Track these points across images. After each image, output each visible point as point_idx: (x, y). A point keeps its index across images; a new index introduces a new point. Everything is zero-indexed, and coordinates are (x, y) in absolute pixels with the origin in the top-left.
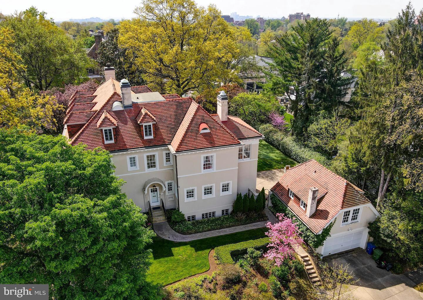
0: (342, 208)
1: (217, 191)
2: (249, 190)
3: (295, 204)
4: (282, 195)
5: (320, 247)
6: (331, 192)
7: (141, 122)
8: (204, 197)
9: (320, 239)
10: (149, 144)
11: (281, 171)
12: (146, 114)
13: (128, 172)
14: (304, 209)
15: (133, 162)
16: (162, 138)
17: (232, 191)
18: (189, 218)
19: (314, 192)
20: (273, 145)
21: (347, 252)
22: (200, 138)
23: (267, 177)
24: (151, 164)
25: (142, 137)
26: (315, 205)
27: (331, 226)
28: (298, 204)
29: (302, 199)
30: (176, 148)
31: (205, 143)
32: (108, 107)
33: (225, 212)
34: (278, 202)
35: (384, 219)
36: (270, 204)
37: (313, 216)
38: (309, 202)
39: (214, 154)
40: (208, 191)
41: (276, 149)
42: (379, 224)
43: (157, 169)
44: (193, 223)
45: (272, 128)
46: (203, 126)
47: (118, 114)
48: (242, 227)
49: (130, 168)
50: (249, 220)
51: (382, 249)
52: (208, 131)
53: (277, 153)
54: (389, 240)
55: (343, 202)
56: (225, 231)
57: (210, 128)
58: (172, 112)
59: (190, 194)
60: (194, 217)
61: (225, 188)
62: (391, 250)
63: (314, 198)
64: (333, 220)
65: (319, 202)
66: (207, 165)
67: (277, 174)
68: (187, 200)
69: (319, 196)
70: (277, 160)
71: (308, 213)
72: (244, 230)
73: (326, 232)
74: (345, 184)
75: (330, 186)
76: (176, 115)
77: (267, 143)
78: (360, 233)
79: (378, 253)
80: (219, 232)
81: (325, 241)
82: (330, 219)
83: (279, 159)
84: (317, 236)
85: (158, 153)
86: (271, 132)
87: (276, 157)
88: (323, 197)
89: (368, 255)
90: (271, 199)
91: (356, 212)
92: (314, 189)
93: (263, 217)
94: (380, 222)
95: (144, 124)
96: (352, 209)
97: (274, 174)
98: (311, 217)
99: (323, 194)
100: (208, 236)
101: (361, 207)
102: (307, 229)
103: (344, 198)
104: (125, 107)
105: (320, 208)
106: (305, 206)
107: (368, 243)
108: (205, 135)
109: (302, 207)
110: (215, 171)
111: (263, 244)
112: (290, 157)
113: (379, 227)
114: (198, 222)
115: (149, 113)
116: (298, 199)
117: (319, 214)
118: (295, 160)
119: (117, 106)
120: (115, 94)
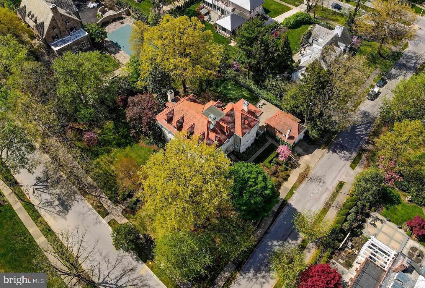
1: (251, 139)
4: (272, 130)
6: (293, 129)
7: (226, 132)
10: (229, 137)
12: (227, 127)
14: (285, 136)
16: (232, 132)
20: (241, 85)
22: (247, 127)
25: (225, 135)
30: (241, 135)
31: (249, 128)
32: (209, 129)
33: (252, 144)
34: (271, 133)
37: (289, 138)
39: (251, 130)
40: (248, 141)
41: (243, 88)
45: (234, 73)
46: (246, 121)
47: (213, 130)
50: (263, 144)
53: (246, 91)
55: (298, 132)
56: (258, 153)
57: (248, 121)
59: (243, 145)
61: (253, 137)
68: (242, 148)
71: (287, 138)
72: (264, 149)
74: (298, 125)
75: (292, 126)
76: (231, 119)
79: (308, 140)
82: (295, 139)
84: (292, 146)
86: (235, 76)
89: (305, 142)
90: (267, 132)
92: (289, 132)
93: (267, 141)
100: (255, 158)
101: (303, 130)
102: (288, 143)
104: (215, 126)
105: (290, 135)
107: (304, 137)
109: (283, 135)
110: (251, 134)
111: (276, 154)
112: (254, 93)
114: (246, 153)
116: (281, 133)
117: (291, 138)
119: (212, 127)
120: (208, 121)
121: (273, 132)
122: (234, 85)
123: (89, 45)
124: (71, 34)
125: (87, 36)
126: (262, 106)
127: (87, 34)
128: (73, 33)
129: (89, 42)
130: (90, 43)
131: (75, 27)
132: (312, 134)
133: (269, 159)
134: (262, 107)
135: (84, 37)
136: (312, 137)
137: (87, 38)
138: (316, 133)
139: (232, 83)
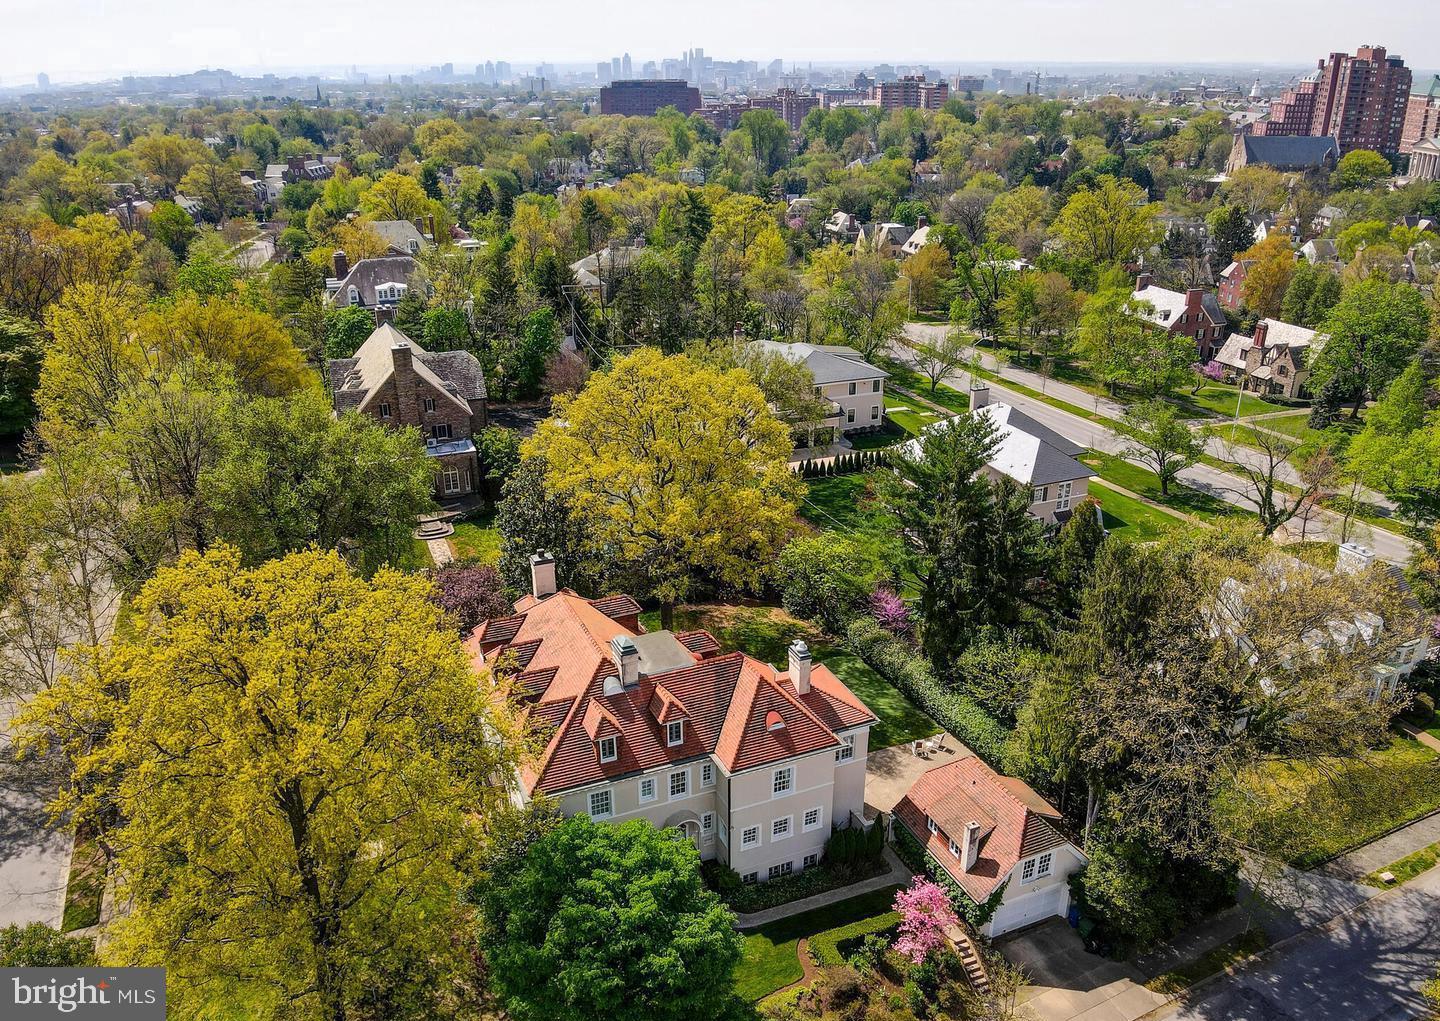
0: (1020, 857)
1: (798, 826)
2: (851, 813)
3: (938, 844)
4: (915, 824)
5: (986, 924)
6: (1002, 828)
7: (664, 722)
8: (774, 838)
9: (986, 912)
10: (678, 757)
11: (905, 751)
12: (672, 704)
13: (638, 806)
14: (957, 855)
15: (648, 788)
16: (699, 742)
17: (823, 822)
18: (745, 877)
19: (973, 832)
20: (883, 674)
21: (1034, 926)
22: (770, 742)
23: (879, 768)
24: (678, 786)
25: (663, 744)
26: (975, 851)
27: (1003, 887)
28: (946, 845)
29: (953, 837)
30: (731, 765)
31: (780, 750)
32: (595, 689)
33: (810, 862)
34: (908, 839)
35: (1092, 870)
36: (892, 837)
37: (972, 870)
38: (965, 846)
39: (794, 766)
40: (781, 826)
41: (889, 686)
42: (1083, 880)
43: (688, 795)
44: (758, 890)
45: (877, 631)
46: (773, 717)
47: (615, 702)
48: (844, 889)
49: (642, 800)
50: (858, 876)
51: (1094, 920)
52: (782, 725)
53: (893, 697)
54: (1100, 907)
55: (1022, 846)
56: (817, 900)
57: (786, 720)
58: (709, 688)
59: (750, 835)
60: (754, 875)
61: (811, 818)
62: (1104, 921)
63: (972, 842)
64: (1006, 879)
65: (983, 842)
66: (782, 783)
67: (899, 759)
68: (744, 847)
69: (980, 834)
70: (895, 718)
71: (964, 865)
72: (850, 896)
73: (996, 898)
74: (1025, 814)
75: (1001, 814)
76: (717, 693)
77: (867, 667)
78: (1057, 891)
79: (1087, 926)
80: (807, 903)
81: (993, 914)
82: (1001, 877)
83: (898, 714)
84: (981, 907)
85: (692, 770)
86: (875, 640)
87: (891, 707)
88: (988, 836)
89: (1072, 930)
90: (895, 829)
91: (1047, 859)
92: (973, 827)
93: (881, 867)
94: (1085, 876)
95: (668, 724)
96: (1037, 857)
97: (893, 757)
98: (969, 871)
99: (988, 830)
100: (789, 914)
101: (1053, 851)
102: (964, 893)
103: (1023, 840)
104: (625, 687)
105: (982, 855)
106: (959, 851)
107: (1071, 908)
108: (777, 734)
109: (953, 851)
110: (794, 792)
111: (889, 924)
112: (922, 708)
113: (1083, 884)
114: (764, 884)
115: (677, 702)
116: (944, 837)
117: (983, 867)
118: (932, 716)
119: (611, 686)
120: (605, 661)
121: (917, 831)
122: (863, 673)
123: (468, 489)
124: (431, 443)
125: (469, 457)
126: (933, 752)
127: (473, 449)
128: (435, 444)
129: (472, 475)
130: (472, 479)
131: (449, 426)
132: (1098, 884)
133: (850, 931)
134: (930, 756)
135: (459, 457)
136: (1099, 899)
137: (467, 463)
138: (1116, 883)
139: (857, 665)
